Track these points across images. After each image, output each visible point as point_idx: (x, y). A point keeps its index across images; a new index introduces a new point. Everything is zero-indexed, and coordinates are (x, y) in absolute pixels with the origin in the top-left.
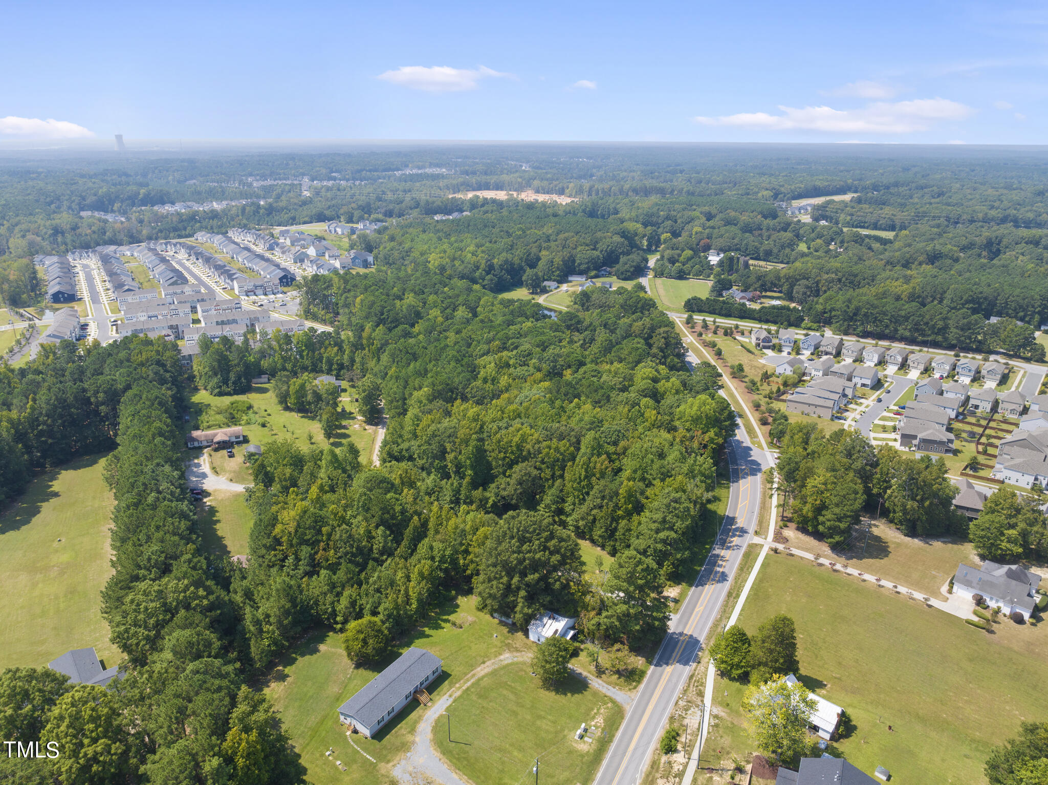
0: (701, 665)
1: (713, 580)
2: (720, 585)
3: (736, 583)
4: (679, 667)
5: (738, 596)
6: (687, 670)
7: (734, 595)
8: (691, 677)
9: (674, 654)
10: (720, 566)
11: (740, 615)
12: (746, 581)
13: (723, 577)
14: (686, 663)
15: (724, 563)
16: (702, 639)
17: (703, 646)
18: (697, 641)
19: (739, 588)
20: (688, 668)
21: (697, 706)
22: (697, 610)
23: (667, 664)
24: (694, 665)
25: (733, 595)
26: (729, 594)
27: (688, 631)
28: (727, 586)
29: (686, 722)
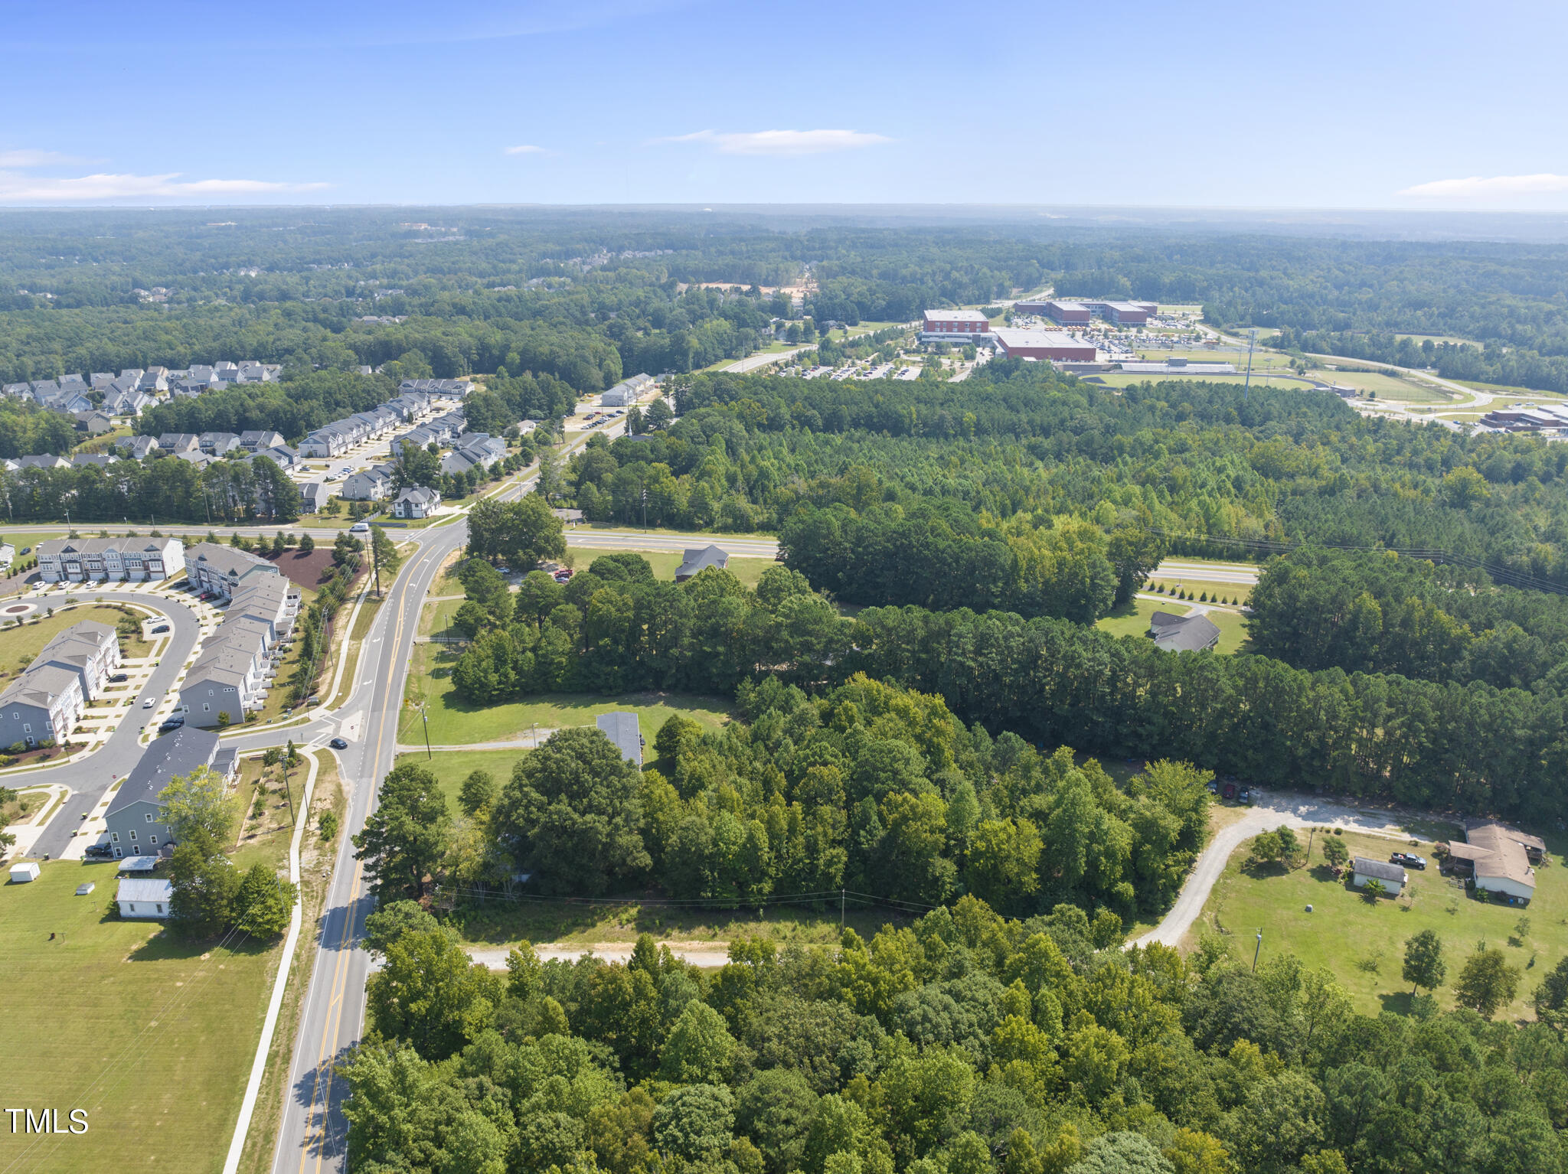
0: (313, 919)
1: (325, 1074)
2: (309, 1069)
3: (278, 1092)
4: (343, 903)
5: (271, 1059)
6: (330, 904)
7: (279, 1061)
8: (322, 901)
9: (354, 915)
10: (317, 1119)
11: (263, 1020)
12: (257, 1107)
13: (306, 1092)
14: (335, 912)
15: (310, 1131)
16: (321, 951)
17: (315, 944)
18: (327, 945)
19: (270, 1080)
20: (331, 906)
21: (307, 870)
22: (341, 996)
23: (359, 901)
24: (323, 913)
25: (280, 1058)
26: (287, 1058)
27: (345, 954)
28: (295, 1074)
29: (316, 853)
